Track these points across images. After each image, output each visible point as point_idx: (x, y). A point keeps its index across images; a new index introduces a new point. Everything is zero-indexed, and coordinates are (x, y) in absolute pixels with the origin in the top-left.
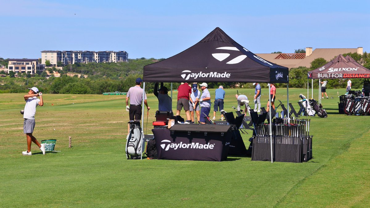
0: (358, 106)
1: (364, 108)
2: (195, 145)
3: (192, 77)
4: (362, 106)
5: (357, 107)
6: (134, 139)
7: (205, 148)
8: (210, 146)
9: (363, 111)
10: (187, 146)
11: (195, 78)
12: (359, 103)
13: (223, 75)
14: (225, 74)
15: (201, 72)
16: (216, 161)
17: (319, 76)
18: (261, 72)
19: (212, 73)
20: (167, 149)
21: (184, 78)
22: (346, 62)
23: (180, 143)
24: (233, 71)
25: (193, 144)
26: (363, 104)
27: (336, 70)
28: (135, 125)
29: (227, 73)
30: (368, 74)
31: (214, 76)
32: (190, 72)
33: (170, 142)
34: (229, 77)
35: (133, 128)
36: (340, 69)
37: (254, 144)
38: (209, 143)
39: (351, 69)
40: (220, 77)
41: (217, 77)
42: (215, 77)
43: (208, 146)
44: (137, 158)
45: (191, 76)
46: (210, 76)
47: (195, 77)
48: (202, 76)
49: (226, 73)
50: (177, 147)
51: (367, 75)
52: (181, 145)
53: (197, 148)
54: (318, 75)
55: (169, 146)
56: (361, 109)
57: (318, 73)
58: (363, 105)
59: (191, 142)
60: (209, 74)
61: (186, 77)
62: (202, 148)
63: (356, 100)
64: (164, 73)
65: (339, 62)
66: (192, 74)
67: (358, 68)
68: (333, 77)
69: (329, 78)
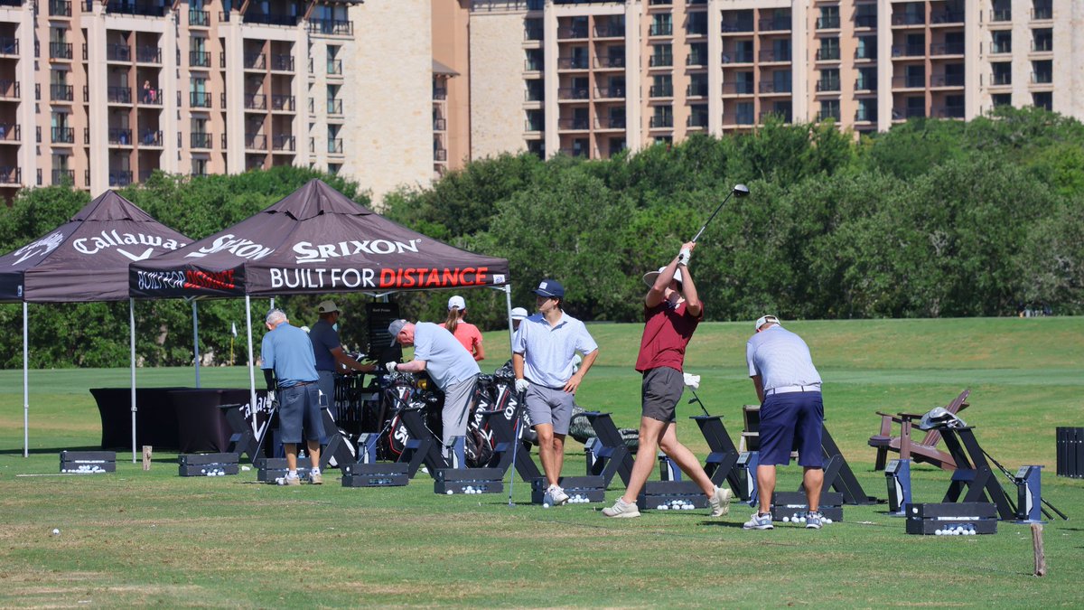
17: (277, 282)
22: (352, 214)
27: (328, 251)
30: (480, 269)
51: (476, 272)
54: (273, 278)
57: (269, 268)
65: (321, 213)
67: (419, 241)
68: (334, 285)
69: (319, 288)
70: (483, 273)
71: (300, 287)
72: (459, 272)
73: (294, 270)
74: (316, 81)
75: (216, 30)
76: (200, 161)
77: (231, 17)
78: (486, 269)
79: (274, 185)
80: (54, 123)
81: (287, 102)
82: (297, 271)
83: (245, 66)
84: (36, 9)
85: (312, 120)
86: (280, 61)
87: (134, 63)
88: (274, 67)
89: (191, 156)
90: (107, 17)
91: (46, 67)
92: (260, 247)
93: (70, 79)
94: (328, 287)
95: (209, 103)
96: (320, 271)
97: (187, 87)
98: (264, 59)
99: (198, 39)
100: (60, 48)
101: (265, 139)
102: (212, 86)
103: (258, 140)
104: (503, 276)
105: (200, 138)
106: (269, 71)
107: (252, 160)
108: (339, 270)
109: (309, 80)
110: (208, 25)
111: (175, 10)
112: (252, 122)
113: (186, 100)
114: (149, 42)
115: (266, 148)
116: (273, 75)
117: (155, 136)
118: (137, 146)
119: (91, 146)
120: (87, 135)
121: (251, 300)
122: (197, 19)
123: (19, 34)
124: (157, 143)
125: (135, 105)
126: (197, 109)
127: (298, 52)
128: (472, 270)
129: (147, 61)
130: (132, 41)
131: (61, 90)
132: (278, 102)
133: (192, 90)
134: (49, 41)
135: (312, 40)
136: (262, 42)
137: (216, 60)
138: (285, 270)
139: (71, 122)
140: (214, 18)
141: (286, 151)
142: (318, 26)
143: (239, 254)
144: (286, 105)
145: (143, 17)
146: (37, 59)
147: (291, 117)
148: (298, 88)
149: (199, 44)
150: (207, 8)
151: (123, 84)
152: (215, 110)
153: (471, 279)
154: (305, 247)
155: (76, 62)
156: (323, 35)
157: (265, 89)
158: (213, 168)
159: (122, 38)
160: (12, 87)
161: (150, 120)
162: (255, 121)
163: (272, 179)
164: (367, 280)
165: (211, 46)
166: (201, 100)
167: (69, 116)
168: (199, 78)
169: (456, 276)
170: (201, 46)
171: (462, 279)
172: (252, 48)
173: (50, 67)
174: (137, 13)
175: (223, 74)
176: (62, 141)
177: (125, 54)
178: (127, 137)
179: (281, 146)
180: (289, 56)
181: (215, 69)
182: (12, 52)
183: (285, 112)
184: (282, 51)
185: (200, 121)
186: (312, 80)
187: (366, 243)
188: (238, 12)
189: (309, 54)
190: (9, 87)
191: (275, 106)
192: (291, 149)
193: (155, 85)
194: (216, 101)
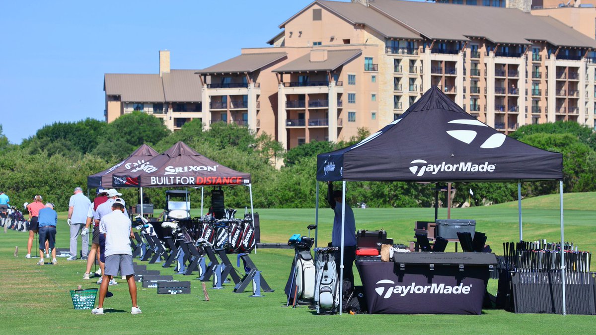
0: (223, 236)
1: (232, 239)
2: (438, 288)
3: (429, 171)
4: (228, 236)
5: (221, 238)
6: (329, 281)
7: (455, 292)
8: (464, 289)
9: (231, 245)
10: (424, 290)
11: (433, 173)
12: (224, 230)
13: (483, 168)
14: (485, 166)
15: (444, 163)
16: (473, 314)
17: (154, 182)
18: (547, 162)
19: (462, 164)
20: (388, 296)
21: (414, 173)
22: (193, 155)
23: (411, 285)
24: (499, 160)
25: (434, 285)
26: (230, 232)
27: (179, 170)
28: (330, 255)
29: (488, 165)
30: (238, 177)
31: (467, 170)
32: (425, 162)
33: (393, 283)
34: (493, 171)
35: (326, 261)
36: (186, 168)
37: (515, 285)
38: (462, 284)
39: (205, 168)
40: (476, 170)
41: (472, 170)
42: (469, 170)
43: (460, 288)
44: (333, 313)
45: (427, 170)
46: (460, 170)
47: (434, 171)
48: (447, 170)
49: (487, 163)
50: (405, 292)
51: (237, 179)
52: (414, 288)
53: (441, 292)
54: (152, 180)
55: (391, 290)
56: (228, 242)
57: (151, 177)
58: (230, 234)
59: (430, 282)
60: (458, 165)
61: (418, 172)
62: (450, 292)
63: (219, 225)
64: (379, 164)
65: (180, 155)
66: (428, 166)
67: (218, 166)
68: (177, 183)
69: (171, 185)
70: (240, 179)
71: (163, 185)
72: (230, 179)
73: (161, 177)
74: (589, 84)
75: (544, 63)
76: (536, 118)
77: (551, 57)
78: (241, 177)
79: (555, 129)
80: (472, 103)
81: (576, 93)
82: (162, 178)
83: (557, 78)
84: (465, 55)
85: (587, 100)
86: (573, 75)
87: (507, 77)
88: (569, 78)
89: (532, 116)
90: (495, 58)
91: (468, 79)
92: (155, 168)
93: (479, 84)
94: (175, 184)
95: (540, 94)
96: (172, 178)
97: (530, 87)
98: (565, 75)
99: (536, 66)
100: (475, 71)
101: (565, 109)
102: (542, 87)
103: (562, 109)
104: (248, 180)
105: (536, 109)
106: (568, 80)
107: (559, 117)
108: (180, 177)
109: (585, 84)
110: (541, 60)
111: (525, 54)
112: (559, 102)
113: (530, 93)
114: (514, 68)
115: (565, 113)
116: (569, 82)
117: (516, 108)
118: (507, 112)
119: (487, 112)
120: (485, 108)
121: (143, 189)
122: (536, 58)
123: (457, 66)
124: (516, 111)
125: (507, 95)
126: (535, 96)
127: (581, 72)
128: (235, 178)
129: (513, 76)
130: (506, 68)
131: (475, 89)
132: (572, 93)
133: (533, 88)
134: (470, 68)
135: (588, 66)
136: (565, 68)
137: (543, 75)
138: (157, 178)
139: (479, 102)
140: (543, 58)
141: (574, 114)
142: (591, 60)
143: (147, 171)
144: (575, 94)
145: (511, 58)
146: (464, 76)
147: (577, 99)
148: (581, 87)
149: (537, 68)
150: (540, 53)
151: (502, 87)
152: (543, 97)
153: (235, 181)
154: (170, 168)
155: (482, 77)
156: (593, 64)
157: (565, 87)
158: (541, 121)
159: (502, 66)
160: (453, 88)
161: (513, 101)
162: (561, 101)
163: (554, 126)
164: (192, 182)
165: (542, 70)
166: (537, 92)
167: (478, 100)
168: (536, 83)
169: (228, 180)
170: (538, 70)
171: (231, 181)
172: (560, 70)
173: (470, 79)
174: (509, 56)
175: (547, 81)
176: (475, 110)
177: (503, 74)
178: (503, 108)
179: (573, 111)
180: (577, 73)
181: (543, 79)
182: (453, 73)
183: (575, 97)
184: (574, 71)
185: (536, 101)
186: (587, 83)
187: (195, 167)
188: (554, 55)
189: (586, 72)
190: (452, 89)
191: (569, 94)
192: (577, 113)
193: (516, 86)
194: (543, 93)
